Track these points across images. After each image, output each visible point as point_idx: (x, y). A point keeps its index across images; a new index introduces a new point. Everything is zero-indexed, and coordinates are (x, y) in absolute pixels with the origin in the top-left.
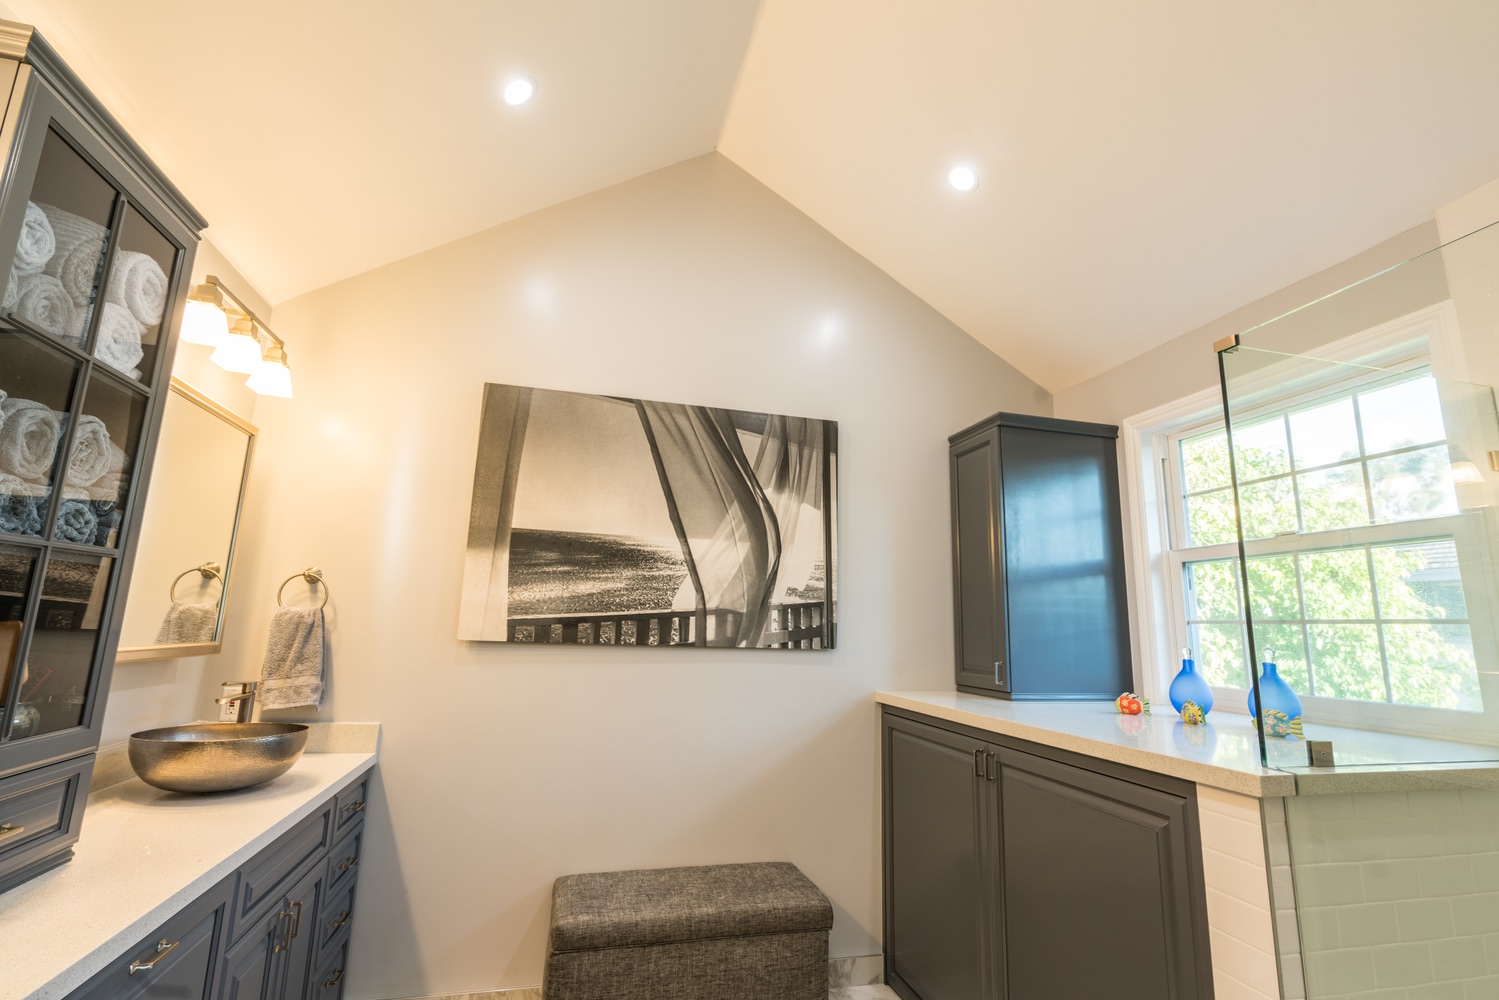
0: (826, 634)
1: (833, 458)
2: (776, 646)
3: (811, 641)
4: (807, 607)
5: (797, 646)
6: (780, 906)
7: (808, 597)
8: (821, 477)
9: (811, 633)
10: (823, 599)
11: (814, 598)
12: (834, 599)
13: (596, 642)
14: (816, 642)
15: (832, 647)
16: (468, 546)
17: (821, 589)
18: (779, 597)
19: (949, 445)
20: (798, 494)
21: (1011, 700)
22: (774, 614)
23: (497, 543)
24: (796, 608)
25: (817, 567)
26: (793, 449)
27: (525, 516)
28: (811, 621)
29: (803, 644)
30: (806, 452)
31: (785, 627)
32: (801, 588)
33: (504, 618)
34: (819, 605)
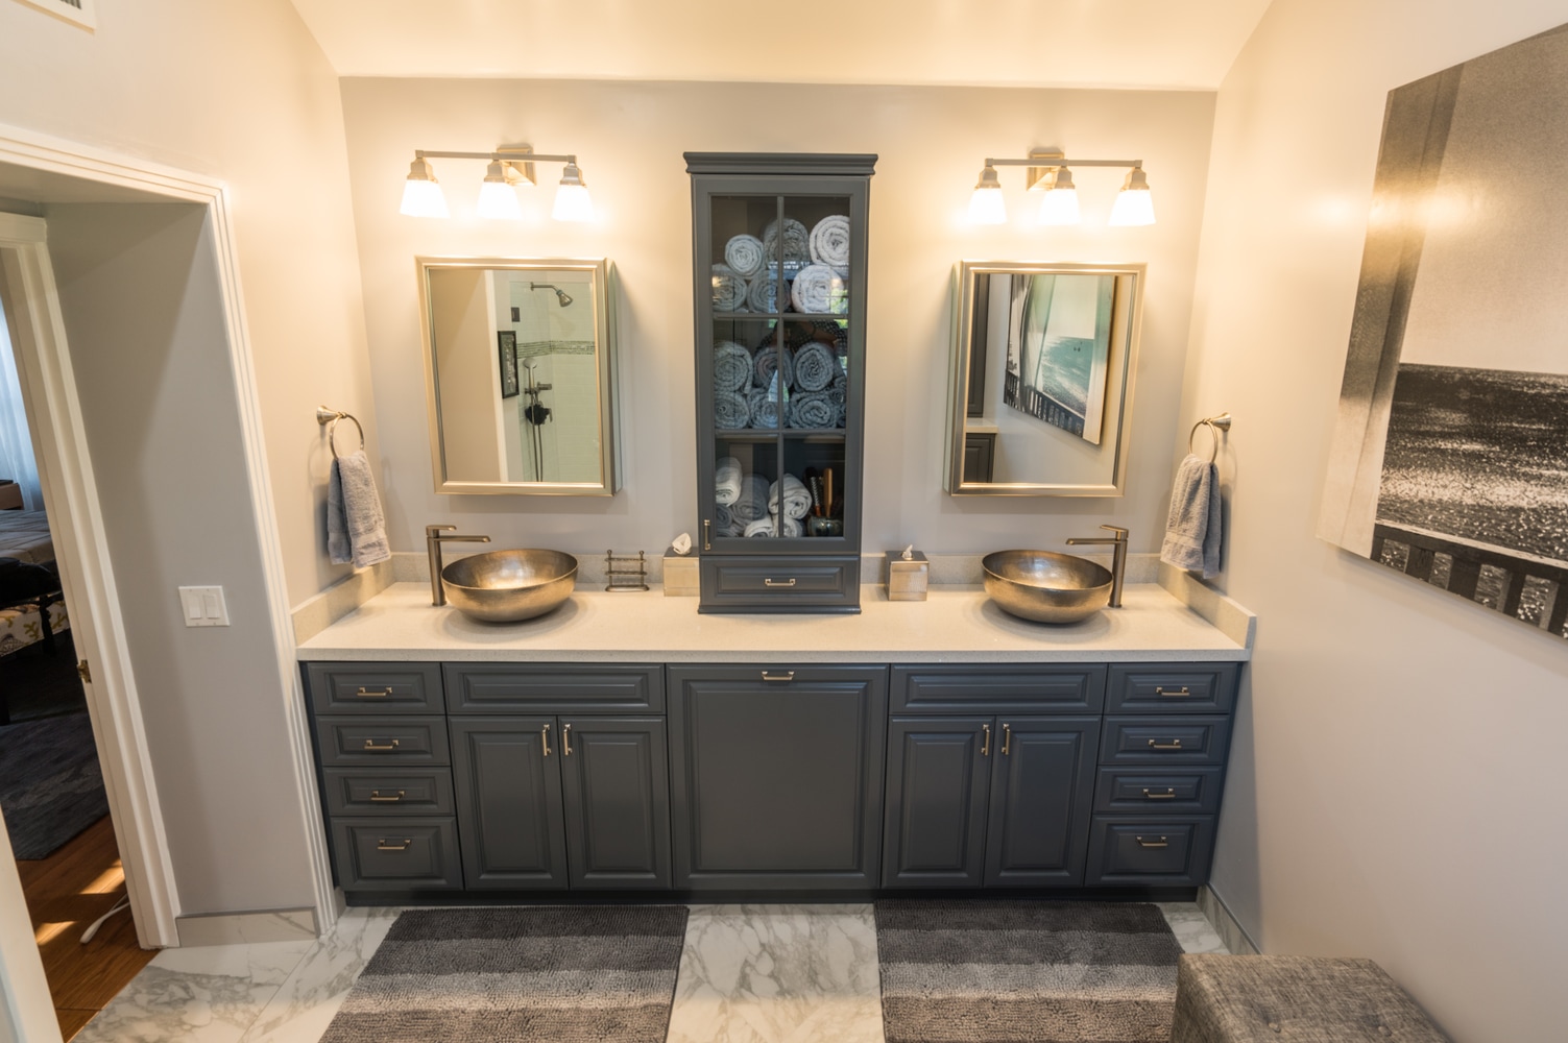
13: (1511, 609)
16: (1342, 394)
27: (1419, 348)
33: (1369, 520)
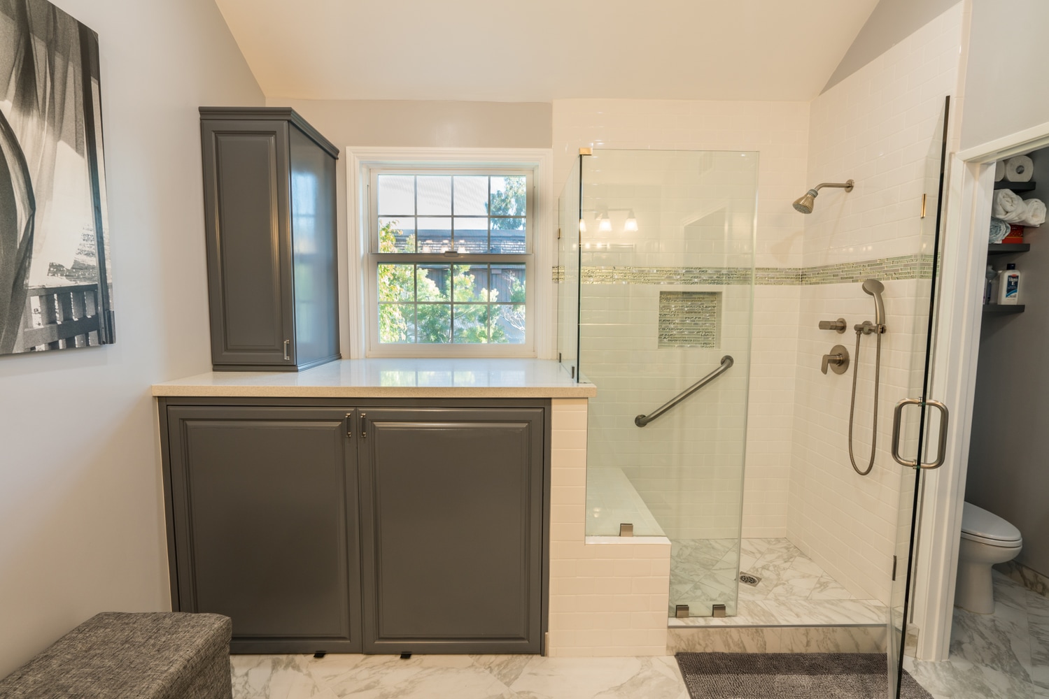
0: (103, 326)
1: (94, 87)
2: (42, 347)
3: (87, 336)
4: (78, 290)
5: (70, 345)
6: (191, 653)
7: (78, 278)
9: (86, 326)
10: (96, 281)
11: (85, 279)
12: (109, 281)
14: (93, 336)
15: (112, 342)
17: (93, 268)
18: (38, 277)
19: (199, 116)
20: (52, 124)
21: (297, 371)
22: (35, 302)
24: (63, 292)
25: (86, 238)
26: (40, 49)
28: (84, 310)
29: (78, 340)
30: (59, 61)
31: (51, 320)
32: (68, 266)
34: (92, 289)
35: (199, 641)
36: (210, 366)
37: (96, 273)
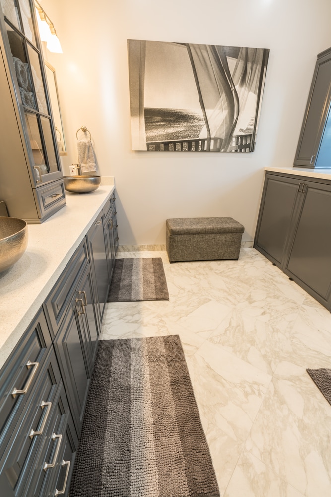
0: (251, 146)
1: (265, 69)
2: (233, 151)
3: (246, 149)
4: (246, 136)
5: (241, 151)
7: (247, 132)
8: (259, 79)
9: (246, 146)
10: (252, 133)
11: (249, 132)
12: (256, 133)
13: (175, 150)
14: (248, 149)
15: (253, 151)
16: (131, 116)
17: (252, 129)
18: (237, 132)
19: (317, 58)
20: (248, 88)
21: (314, 169)
22: (234, 139)
23: (140, 114)
24: (242, 137)
25: (252, 120)
26: (249, 65)
27: (148, 104)
28: (247, 142)
29: (243, 150)
30: (254, 66)
31: (237, 144)
32: (245, 129)
33: (145, 142)
34: (250, 135)
35: (233, 226)
36: (293, 165)
37: (252, 131)
